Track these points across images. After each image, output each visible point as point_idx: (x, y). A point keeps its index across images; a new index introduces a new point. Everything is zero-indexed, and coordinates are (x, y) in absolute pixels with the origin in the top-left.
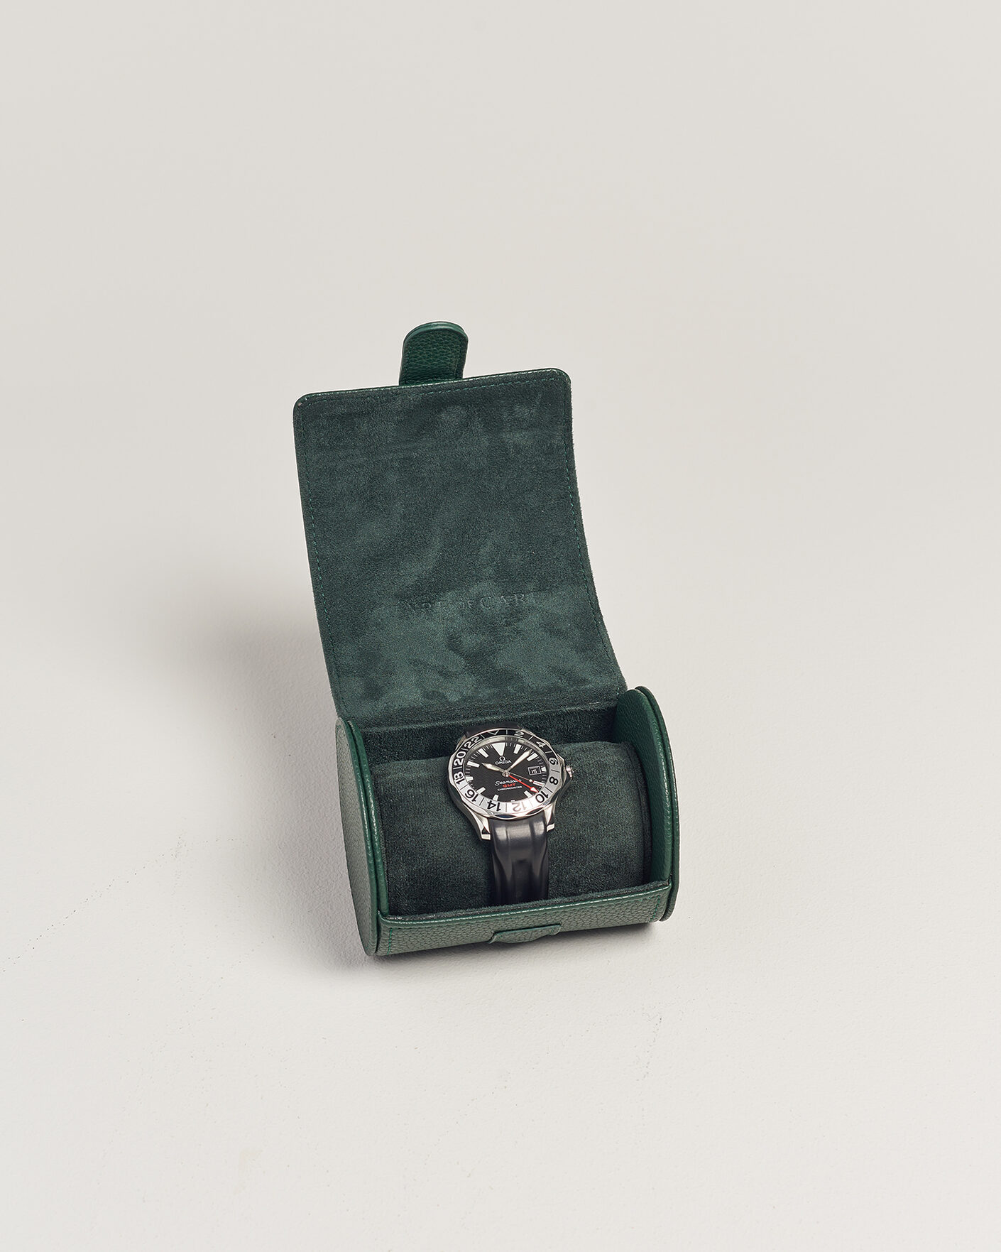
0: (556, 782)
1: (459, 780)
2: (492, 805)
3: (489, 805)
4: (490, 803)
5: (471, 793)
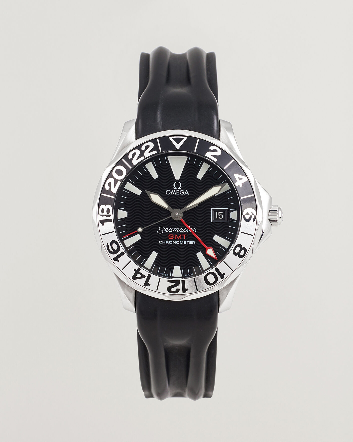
0: (242, 253)
1: (105, 218)
2: (139, 275)
3: (135, 275)
4: (137, 271)
5: (115, 246)
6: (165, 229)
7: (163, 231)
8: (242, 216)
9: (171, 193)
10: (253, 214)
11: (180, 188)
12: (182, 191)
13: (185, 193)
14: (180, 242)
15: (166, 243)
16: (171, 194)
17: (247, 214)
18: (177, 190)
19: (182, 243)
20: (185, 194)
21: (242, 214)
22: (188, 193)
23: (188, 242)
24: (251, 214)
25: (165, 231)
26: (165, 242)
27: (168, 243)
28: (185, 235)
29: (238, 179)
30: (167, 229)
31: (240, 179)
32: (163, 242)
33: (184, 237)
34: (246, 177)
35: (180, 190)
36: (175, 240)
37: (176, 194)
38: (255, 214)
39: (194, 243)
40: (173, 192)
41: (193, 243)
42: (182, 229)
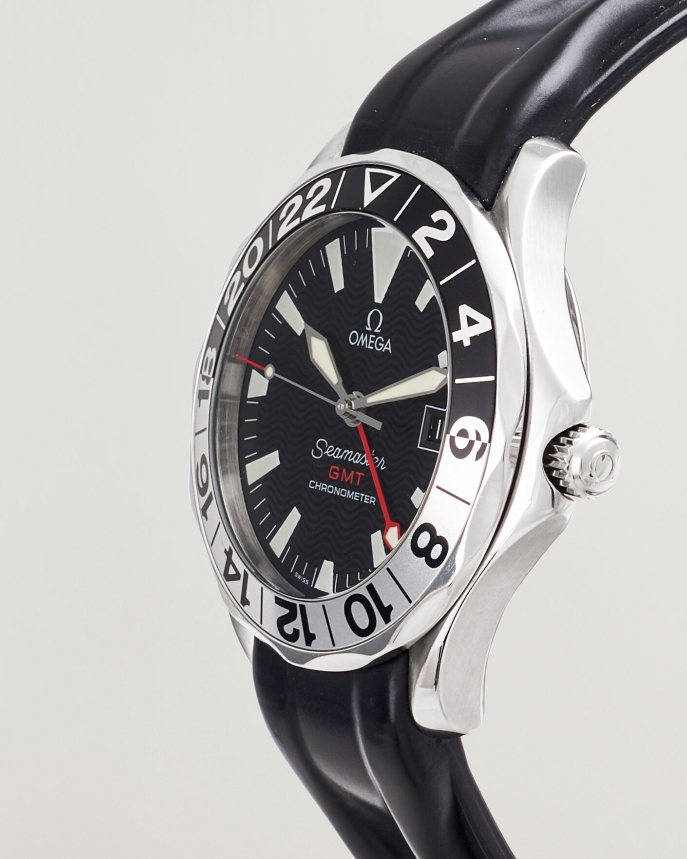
0: (436, 552)
1: (204, 385)
3: (227, 566)
4: (229, 557)
6: (328, 446)
7: (323, 452)
8: (448, 437)
9: (357, 343)
10: (478, 437)
11: (379, 329)
12: (380, 341)
13: (385, 348)
14: (349, 491)
15: (323, 488)
16: (358, 345)
17: (463, 433)
18: (371, 336)
19: (350, 497)
20: (383, 351)
21: (448, 432)
22: (389, 349)
23: (362, 495)
24: (472, 436)
25: (327, 452)
26: (320, 486)
27: (325, 489)
28: (360, 474)
29: (464, 322)
30: (331, 448)
31: (471, 322)
32: (317, 485)
33: (358, 477)
34: (489, 320)
35: (377, 335)
36: (339, 484)
37: (366, 347)
38: (485, 438)
39: (374, 502)
40: (363, 339)
41: (371, 501)
42: (360, 455)
